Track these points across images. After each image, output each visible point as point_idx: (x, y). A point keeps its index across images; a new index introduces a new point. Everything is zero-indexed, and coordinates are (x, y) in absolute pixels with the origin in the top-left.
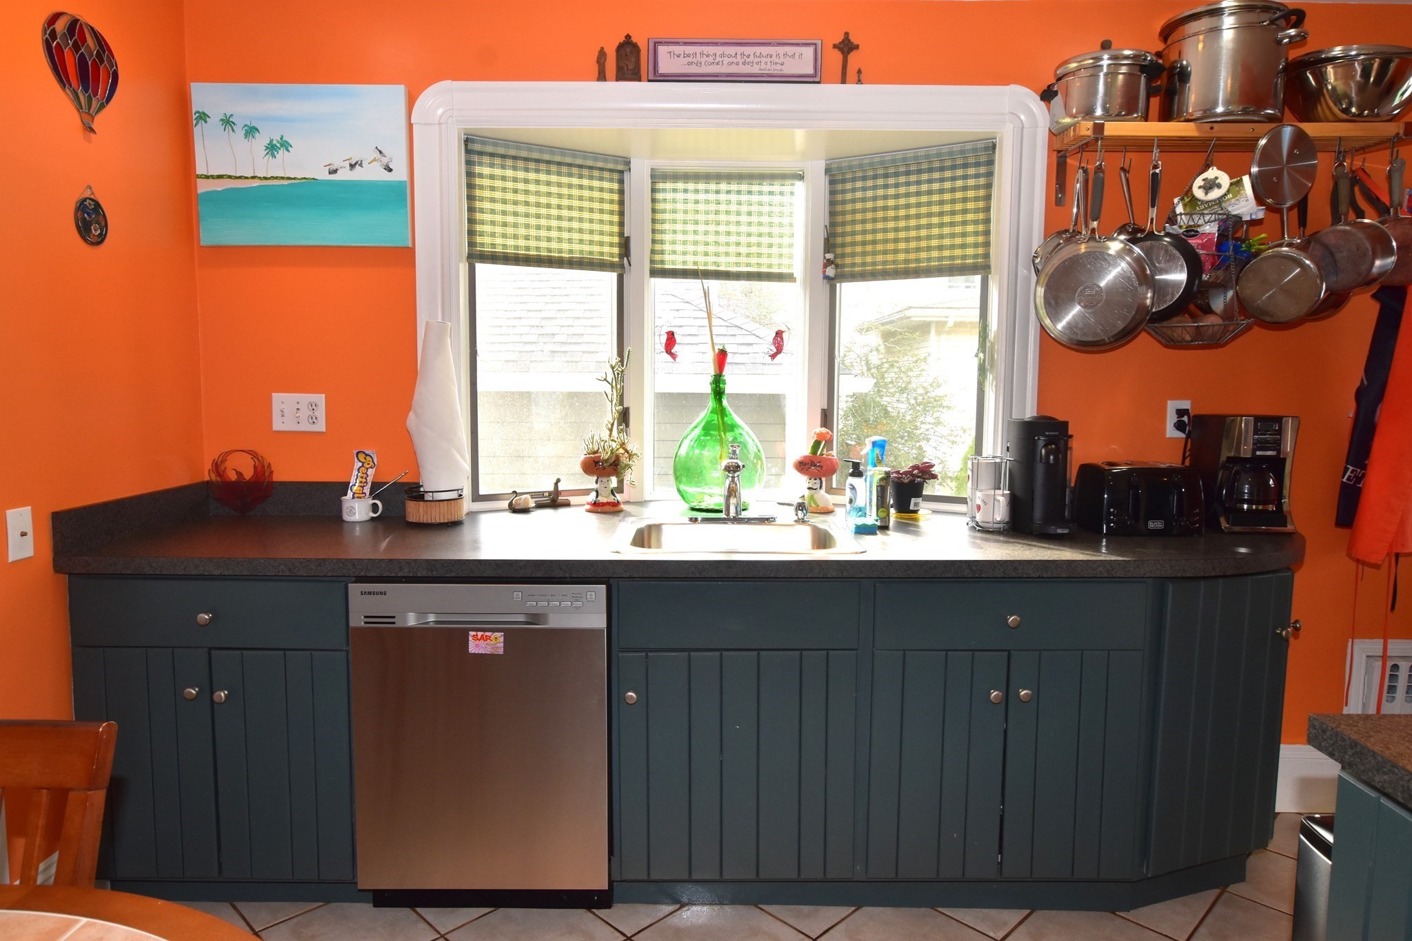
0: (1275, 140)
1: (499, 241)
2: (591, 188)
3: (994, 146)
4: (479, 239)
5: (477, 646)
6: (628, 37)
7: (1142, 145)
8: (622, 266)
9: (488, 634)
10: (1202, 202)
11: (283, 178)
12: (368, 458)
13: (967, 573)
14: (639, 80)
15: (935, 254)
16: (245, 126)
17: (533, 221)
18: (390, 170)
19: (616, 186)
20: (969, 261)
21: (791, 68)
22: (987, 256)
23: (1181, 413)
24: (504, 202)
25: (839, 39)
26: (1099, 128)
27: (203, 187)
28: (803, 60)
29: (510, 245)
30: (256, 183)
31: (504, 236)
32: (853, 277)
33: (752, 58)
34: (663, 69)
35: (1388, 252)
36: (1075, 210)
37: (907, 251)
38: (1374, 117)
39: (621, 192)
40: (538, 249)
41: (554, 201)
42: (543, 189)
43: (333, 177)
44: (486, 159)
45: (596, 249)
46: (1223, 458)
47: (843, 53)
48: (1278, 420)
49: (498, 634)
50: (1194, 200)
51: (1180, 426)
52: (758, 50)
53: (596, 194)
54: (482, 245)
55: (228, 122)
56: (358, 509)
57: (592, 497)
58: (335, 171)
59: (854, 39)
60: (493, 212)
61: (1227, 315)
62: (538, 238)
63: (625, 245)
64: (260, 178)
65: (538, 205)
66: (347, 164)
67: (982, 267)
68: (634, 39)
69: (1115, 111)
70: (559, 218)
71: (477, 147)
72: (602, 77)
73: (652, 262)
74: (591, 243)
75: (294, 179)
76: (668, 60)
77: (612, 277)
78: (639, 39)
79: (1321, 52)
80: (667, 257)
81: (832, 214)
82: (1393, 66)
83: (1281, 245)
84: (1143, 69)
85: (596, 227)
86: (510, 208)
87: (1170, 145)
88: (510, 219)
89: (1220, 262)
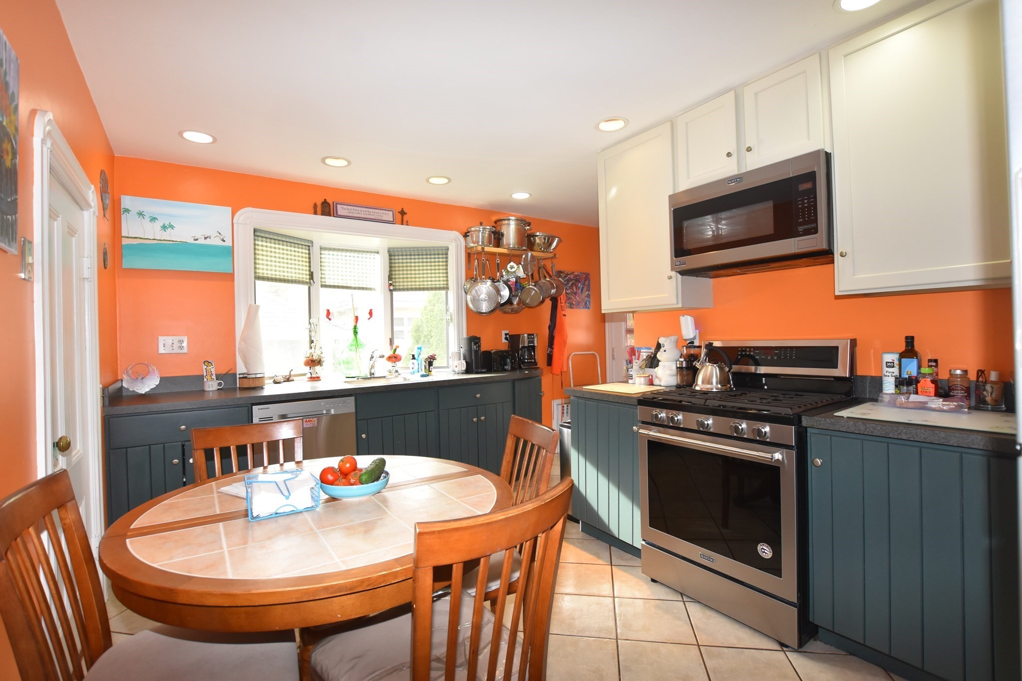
0: (527, 256)
1: (265, 272)
2: (298, 252)
3: (448, 249)
4: (258, 271)
5: (307, 424)
6: (325, 200)
7: (494, 254)
8: (310, 283)
9: (311, 419)
10: (510, 272)
11: (170, 241)
12: (210, 364)
13: (465, 382)
14: (331, 216)
15: (430, 283)
16: (151, 217)
17: (278, 264)
18: (224, 241)
19: (307, 252)
20: (442, 286)
21: (385, 218)
22: (447, 284)
23: (506, 334)
24: (267, 256)
25: (400, 210)
26: (483, 249)
27: (125, 242)
28: (389, 216)
29: (270, 274)
30: (155, 242)
31: (267, 270)
32: (400, 290)
33: (371, 213)
34: (339, 213)
35: (554, 288)
36: (475, 273)
37: (419, 282)
38: (547, 252)
39: (309, 254)
40: (280, 275)
41: (285, 256)
42: (281, 251)
43: (196, 242)
44: (260, 238)
45: (301, 276)
46: (520, 347)
47: (402, 215)
48: (533, 335)
49: (315, 419)
50: (508, 271)
51: (506, 339)
52: (374, 210)
53: (300, 254)
54: (259, 273)
55: (141, 214)
56: (211, 385)
57: (309, 375)
58: (197, 240)
59: (405, 211)
60: (263, 260)
61: (518, 304)
62: (280, 271)
63: (311, 275)
64: (157, 240)
65: (279, 258)
66: (203, 237)
67: (446, 288)
68: (328, 201)
69: (485, 244)
70: (287, 263)
71: (258, 234)
72: (315, 213)
73: (321, 282)
74: (299, 273)
75: (176, 241)
76: (341, 210)
77: (306, 287)
78: (330, 201)
79: (534, 233)
80: (326, 280)
81: (391, 267)
82: (551, 239)
83: (529, 285)
84: (493, 232)
85: (301, 267)
86: (269, 258)
87: (501, 255)
88: (269, 263)
89: (516, 290)
